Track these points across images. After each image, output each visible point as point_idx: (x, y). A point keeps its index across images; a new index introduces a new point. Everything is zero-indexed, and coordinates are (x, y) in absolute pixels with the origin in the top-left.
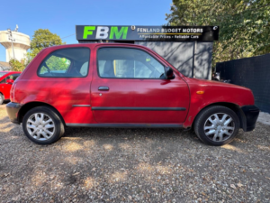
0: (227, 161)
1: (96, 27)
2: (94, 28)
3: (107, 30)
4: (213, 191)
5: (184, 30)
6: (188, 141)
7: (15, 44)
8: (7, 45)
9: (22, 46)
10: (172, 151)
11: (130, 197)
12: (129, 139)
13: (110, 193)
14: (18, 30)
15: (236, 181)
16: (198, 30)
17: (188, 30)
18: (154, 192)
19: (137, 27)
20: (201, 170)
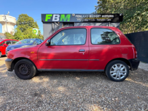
0: (115, 89)
1: (53, 15)
2: (51, 15)
3: (59, 16)
4: (102, 101)
5: (103, 16)
6: (98, 78)
7: (7, 23)
8: (3, 23)
9: (12, 24)
10: (88, 83)
11: (62, 102)
12: (67, 77)
13: (53, 100)
14: (9, 15)
15: (116, 97)
16: (111, 16)
17: (105, 16)
18: (74, 100)
19: (76, 14)
20: (100, 92)
